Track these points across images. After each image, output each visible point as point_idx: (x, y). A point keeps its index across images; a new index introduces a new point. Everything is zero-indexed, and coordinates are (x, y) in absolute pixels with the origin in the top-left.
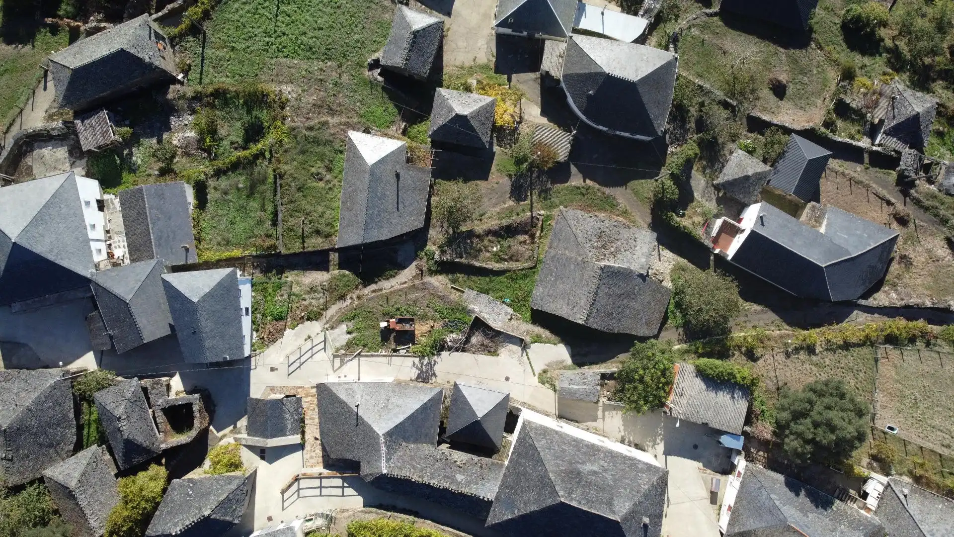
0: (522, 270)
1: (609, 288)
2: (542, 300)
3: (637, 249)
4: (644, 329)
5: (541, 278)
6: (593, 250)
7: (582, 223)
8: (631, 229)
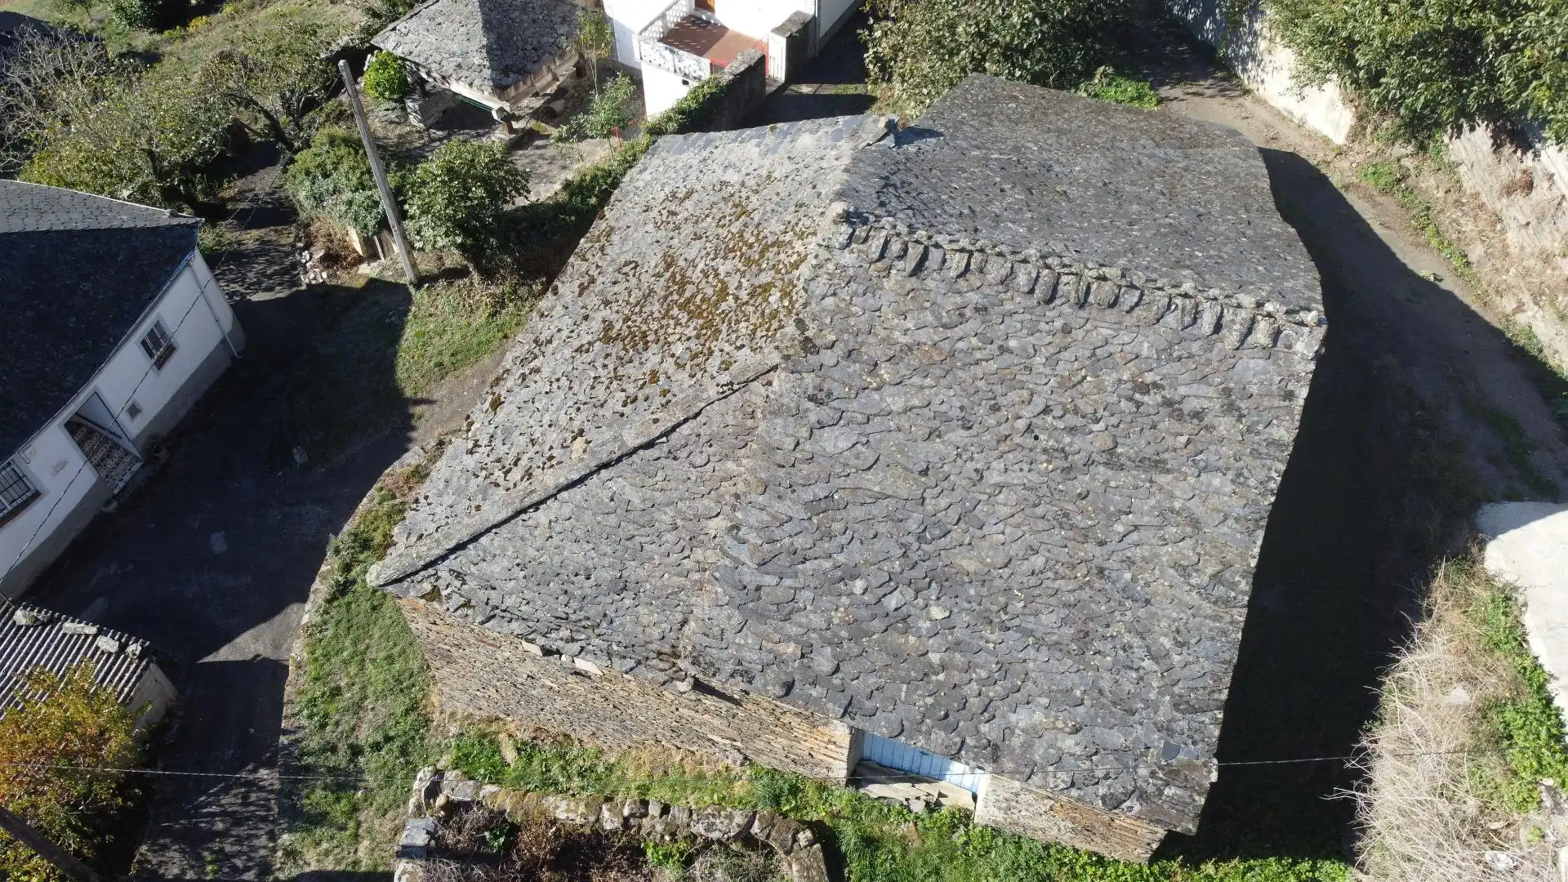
1: (999, 219)
3: (734, 177)
4: (1219, 153)
5: (929, 709)
6: (717, 354)
7: (522, 441)
8: (621, 223)
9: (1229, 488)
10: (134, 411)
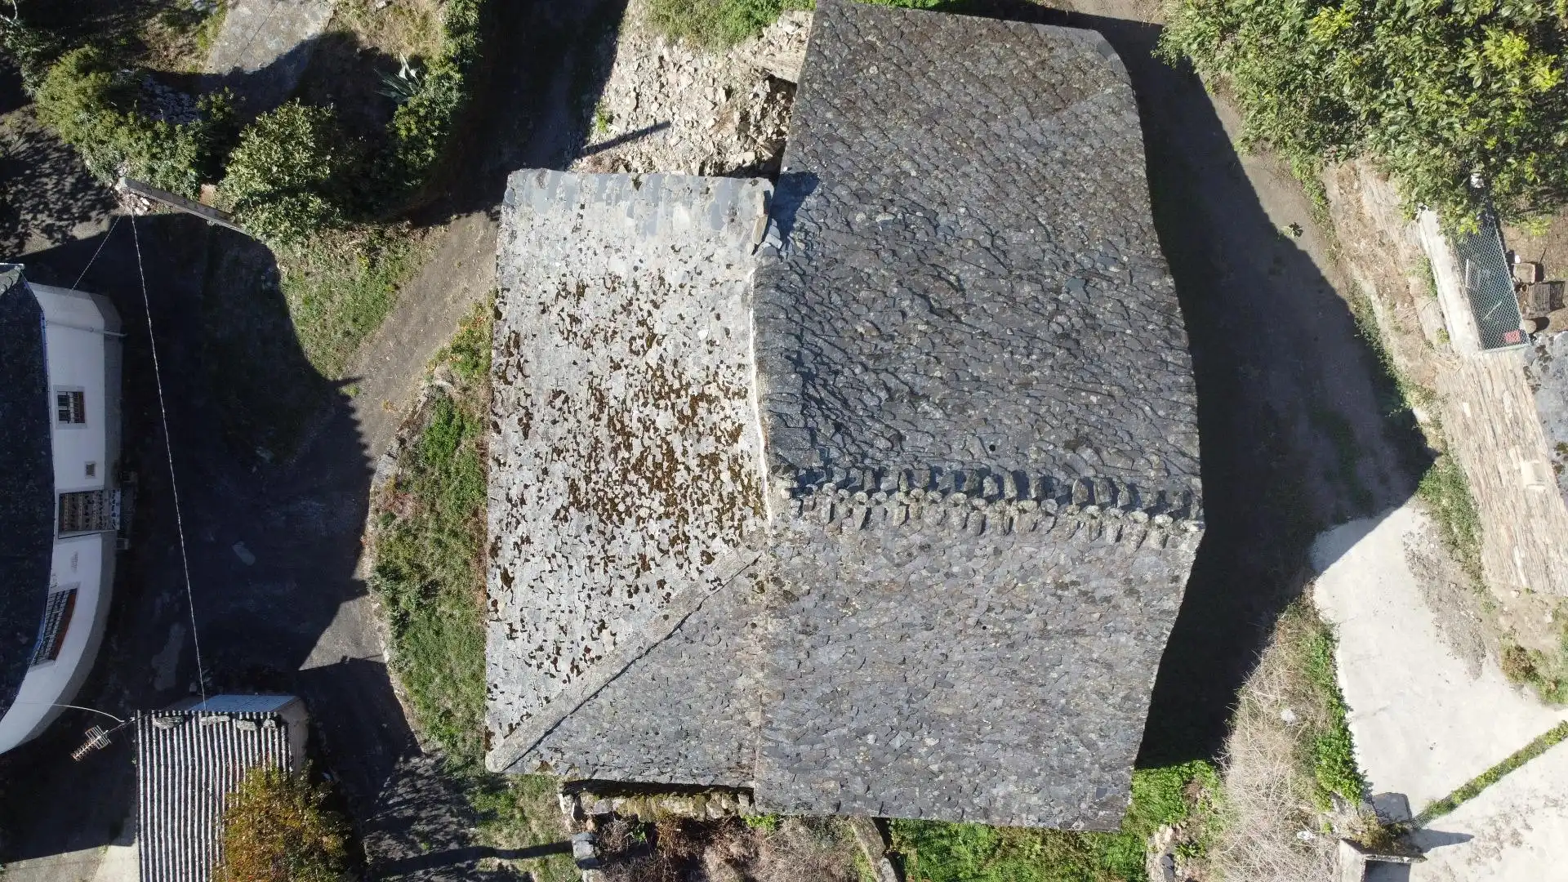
4: (1093, 109)
5: (937, 799)
6: (693, 542)
7: (552, 627)
8: (524, 328)
9: (1132, 643)
10: (90, 470)
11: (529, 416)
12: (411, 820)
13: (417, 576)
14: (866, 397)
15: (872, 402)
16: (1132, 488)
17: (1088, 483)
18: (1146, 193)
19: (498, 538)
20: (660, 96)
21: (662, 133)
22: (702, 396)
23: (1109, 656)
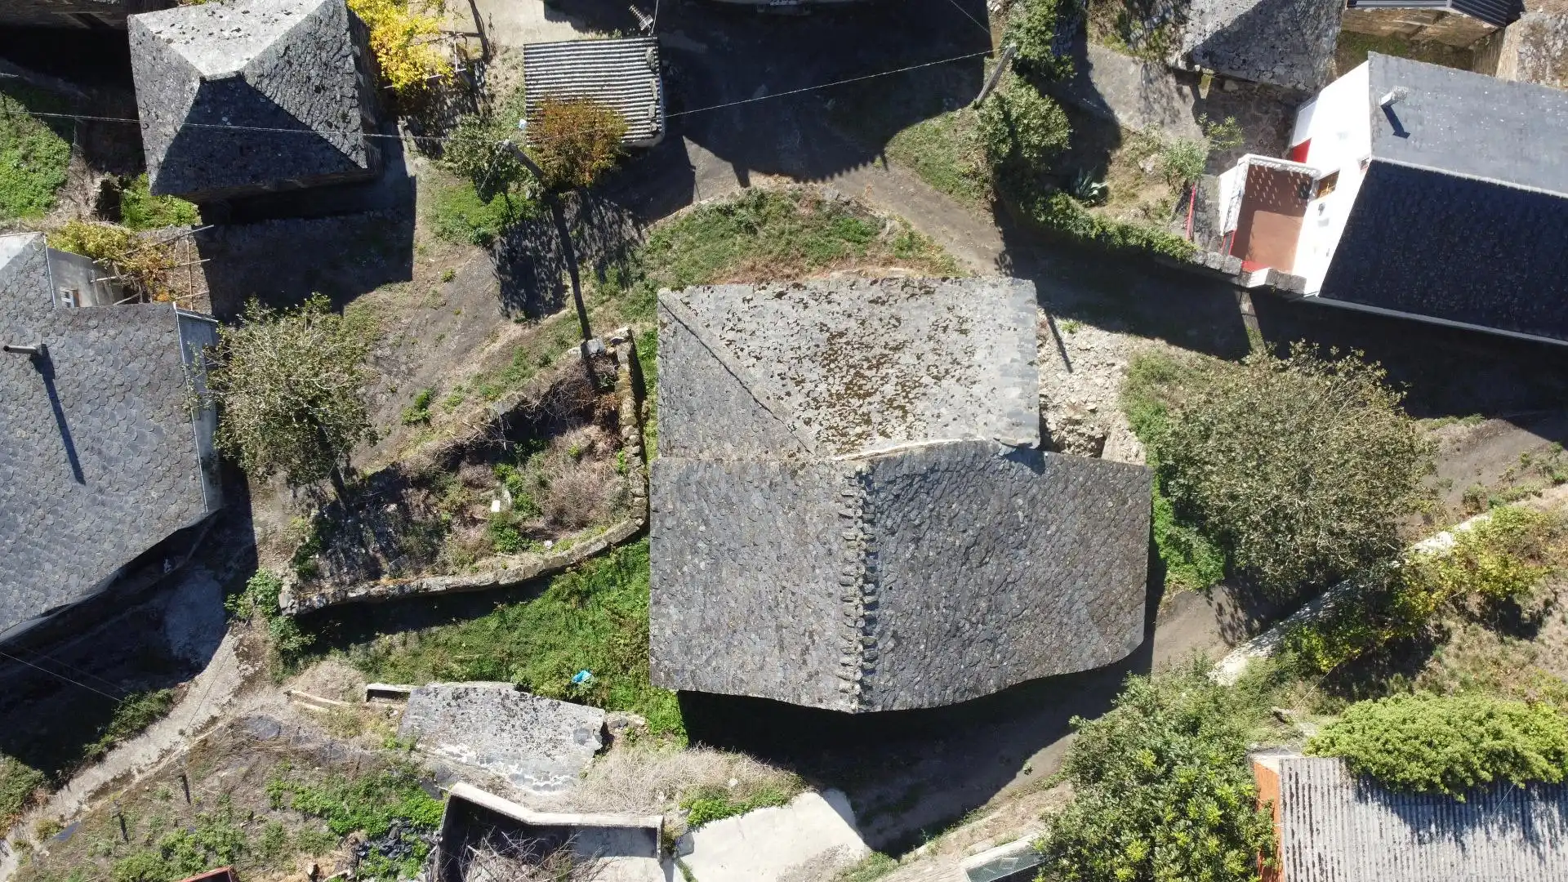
0: (604, 553)
1: (917, 540)
2: (687, 651)
3: (978, 357)
4: (1095, 641)
5: (664, 572)
6: (816, 412)
7: (753, 326)
8: (936, 296)
9: (778, 680)
11: (883, 303)
12: (590, 222)
13: (759, 220)
14: (915, 512)
15: (912, 516)
16: (873, 671)
17: (875, 645)
18: (1045, 674)
19: (805, 288)
20: (1088, 365)
21: (1065, 367)
22: (906, 412)
23: (767, 668)
